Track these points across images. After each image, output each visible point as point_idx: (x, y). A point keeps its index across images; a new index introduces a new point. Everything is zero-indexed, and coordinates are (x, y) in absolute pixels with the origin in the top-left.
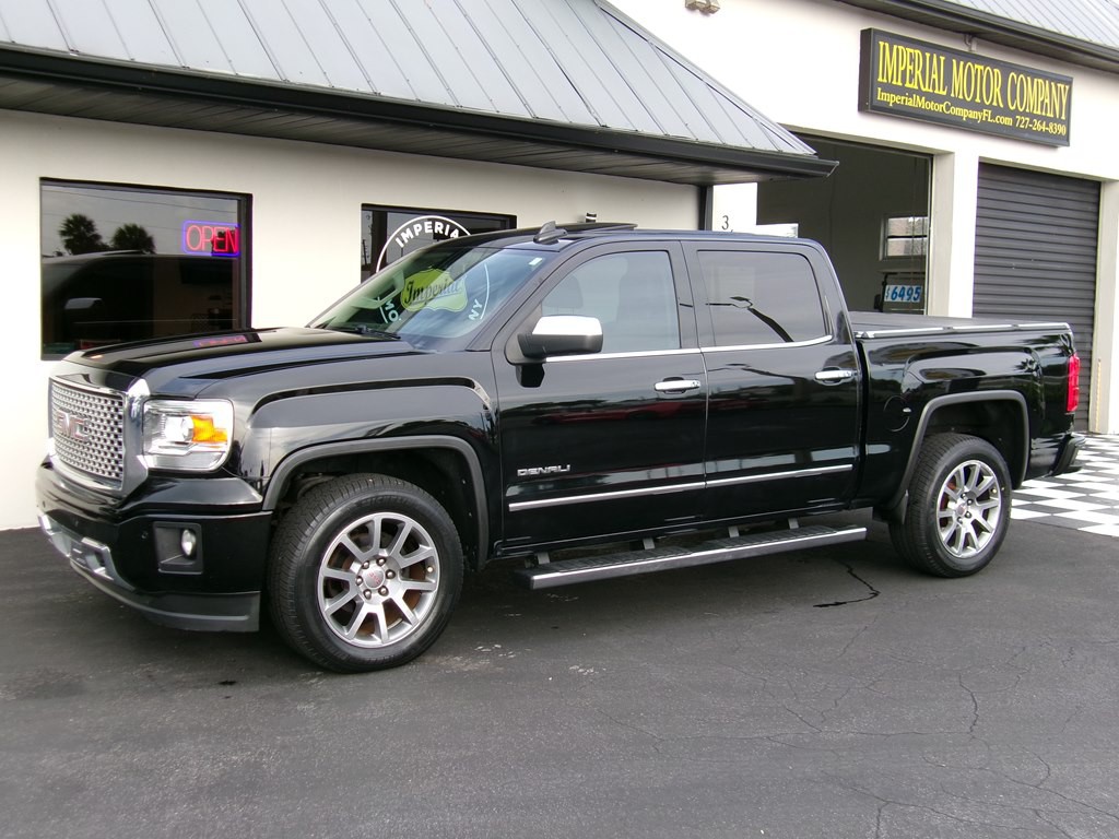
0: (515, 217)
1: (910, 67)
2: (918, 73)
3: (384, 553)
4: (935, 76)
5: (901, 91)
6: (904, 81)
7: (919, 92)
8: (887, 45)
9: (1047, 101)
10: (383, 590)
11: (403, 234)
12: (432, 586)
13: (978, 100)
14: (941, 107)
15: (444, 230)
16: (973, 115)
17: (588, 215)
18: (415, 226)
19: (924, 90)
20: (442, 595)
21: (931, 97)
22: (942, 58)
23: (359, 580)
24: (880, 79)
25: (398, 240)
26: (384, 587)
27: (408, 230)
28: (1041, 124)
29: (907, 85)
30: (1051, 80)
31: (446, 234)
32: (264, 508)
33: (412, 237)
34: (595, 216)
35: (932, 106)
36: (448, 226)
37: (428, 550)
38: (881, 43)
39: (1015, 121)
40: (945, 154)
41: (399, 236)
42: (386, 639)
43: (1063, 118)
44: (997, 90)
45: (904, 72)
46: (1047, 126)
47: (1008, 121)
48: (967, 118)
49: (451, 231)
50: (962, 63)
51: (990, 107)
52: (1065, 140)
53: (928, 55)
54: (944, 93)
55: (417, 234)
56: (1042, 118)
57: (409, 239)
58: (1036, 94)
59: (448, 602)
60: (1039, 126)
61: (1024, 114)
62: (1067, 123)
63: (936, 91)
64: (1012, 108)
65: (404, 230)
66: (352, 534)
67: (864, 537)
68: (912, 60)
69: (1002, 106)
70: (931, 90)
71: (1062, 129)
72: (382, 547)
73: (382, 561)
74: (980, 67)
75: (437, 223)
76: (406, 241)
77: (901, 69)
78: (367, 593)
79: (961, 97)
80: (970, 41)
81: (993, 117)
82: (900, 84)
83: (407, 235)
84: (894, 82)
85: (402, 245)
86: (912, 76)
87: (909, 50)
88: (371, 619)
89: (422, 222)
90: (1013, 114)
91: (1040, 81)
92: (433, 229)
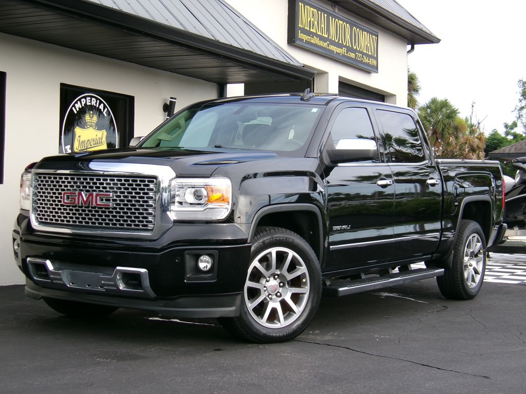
0: (134, 97)
1: (312, 19)
2: (316, 23)
3: (278, 272)
4: (323, 26)
5: (308, 33)
6: (310, 28)
7: (316, 34)
8: (303, 5)
9: (369, 45)
10: (279, 294)
11: (76, 105)
12: (306, 290)
13: (340, 42)
14: (325, 45)
15: (96, 103)
16: (339, 50)
17: (171, 98)
18: (82, 100)
19: (318, 33)
20: (312, 296)
21: (322, 38)
22: (326, 15)
23: (265, 289)
24: (300, 25)
25: (73, 108)
26: (278, 292)
27: (79, 102)
28: (367, 58)
29: (311, 30)
30: (370, 33)
31: (97, 106)
32: (248, 242)
33: (81, 107)
34: (175, 99)
35: (321, 43)
36: (98, 101)
37: (303, 269)
38: (300, 4)
39: (356, 55)
40: (323, 73)
41: (74, 106)
42: (282, 323)
43: (375, 56)
44: (349, 37)
45: (310, 21)
46: (369, 60)
47: (352, 55)
48: (336, 52)
49: (99, 105)
50: (334, 19)
51: (346, 46)
52: (375, 69)
53: (320, 12)
54: (326, 36)
55: (83, 105)
56: (367, 55)
57: (79, 108)
58: (364, 40)
59: (316, 299)
60: (366, 60)
61: (360, 52)
62: (377, 59)
63: (323, 35)
64: (355, 48)
65: (76, 102)
66: (260, 261)
67: (443, 274)
68: (313, 15)
69: (350, 46)
70: (321, 34)
71: (375, 63)
72: (277, 268)
73: (276, 277)
74: (341, 22)
75: (93, 99)
76: (78, 110)
77: (309, 20)
78: (270, 296)
79: (333, 39)
80: (335, 7)
81: (347, 53)
82: (308, 29)
83: (78, 106)
84: (306, 28)
85: (76, 112)
86: (313, 25)
87: (312, 9)
88: (274, 311)
89: (85, 97)
90: (355, 51)
91: (366, 33)
92: (91, 102)
